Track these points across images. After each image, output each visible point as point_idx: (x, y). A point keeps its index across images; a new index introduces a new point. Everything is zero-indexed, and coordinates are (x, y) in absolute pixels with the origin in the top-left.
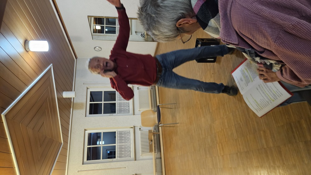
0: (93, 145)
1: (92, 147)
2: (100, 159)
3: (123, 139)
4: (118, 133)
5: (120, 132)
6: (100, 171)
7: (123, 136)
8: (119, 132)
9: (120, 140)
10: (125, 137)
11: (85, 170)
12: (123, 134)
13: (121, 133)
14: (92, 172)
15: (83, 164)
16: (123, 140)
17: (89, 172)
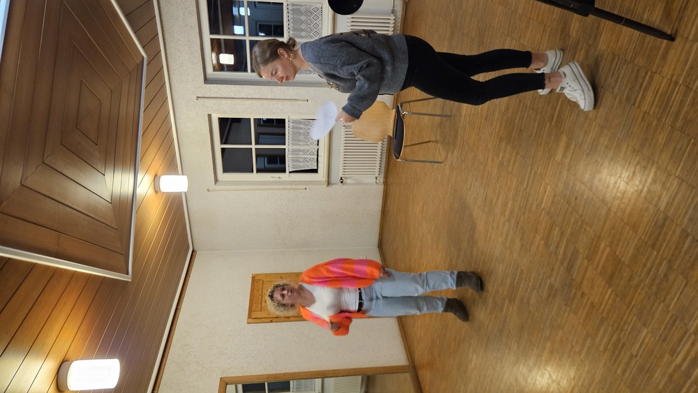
0: (224, 34)
1: (224, 39)
2: (246, 70)
3: (303, 26)
4: (290, 7)
5: (295, 7)
6: (248, 102)
7: (303, 18)
8: (293, 5)
9: (294, 30)
10: (309, 22)
11: (213, 96)
12: (302, 14)
13: (297, 10)
14: (229, 102)
15: (207, 80)
16: (303, 30)
17: (224, 101)
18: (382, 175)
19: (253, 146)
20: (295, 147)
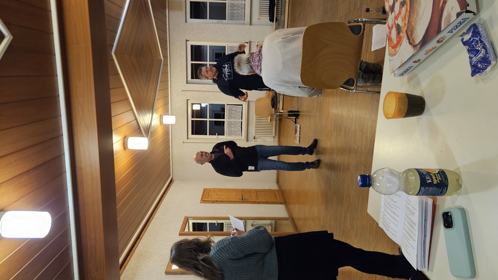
1: (197, 64)
4: (229, 48)
6: (207, 93)
11: (190, 90)
14: (197, 93)
15: (187, 83)
17: (195, 92)
18: (277, 137)
19: (208, 120)
20: (230, 120)
